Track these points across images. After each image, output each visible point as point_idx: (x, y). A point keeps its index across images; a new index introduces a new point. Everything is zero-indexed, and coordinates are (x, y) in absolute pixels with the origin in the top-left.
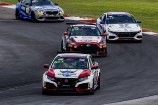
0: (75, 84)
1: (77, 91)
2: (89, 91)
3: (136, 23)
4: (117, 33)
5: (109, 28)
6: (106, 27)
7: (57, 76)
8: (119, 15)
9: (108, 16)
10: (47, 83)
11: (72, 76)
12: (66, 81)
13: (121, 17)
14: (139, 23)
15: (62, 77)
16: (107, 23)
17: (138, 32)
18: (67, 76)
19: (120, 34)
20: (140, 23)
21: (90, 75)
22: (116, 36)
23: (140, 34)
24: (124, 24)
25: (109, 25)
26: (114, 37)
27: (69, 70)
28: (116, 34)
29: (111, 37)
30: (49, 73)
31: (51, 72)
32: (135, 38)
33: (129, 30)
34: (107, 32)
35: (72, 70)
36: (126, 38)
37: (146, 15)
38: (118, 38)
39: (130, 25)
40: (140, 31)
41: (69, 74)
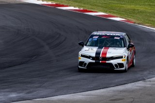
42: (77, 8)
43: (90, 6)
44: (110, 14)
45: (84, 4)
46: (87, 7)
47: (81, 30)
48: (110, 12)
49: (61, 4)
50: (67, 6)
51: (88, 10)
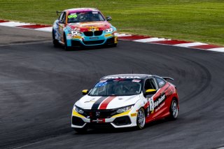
37: (214, 22)
42: (163, 39)
43: (181, 35)
44: (210, 43)
45: (173, 32)
46: (178, 37)
47: (171, 69)
48: (210, 41)
49: (140, 35)
50: (149, 37)
51: (178, 40)
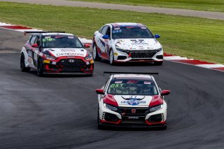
0: (145, 115)
1: (147, 125)
2: (163, 124)
3: (153, 37)
4: (130, 51)
5: (118, 44)
6: (113, 43)
7: (120, 105)
8: (129, 26)
9: (113, 28)
10: (107, 114)
11: (141, 105)
12: (134, 111)
13: (132, 29)
14: (157, 37)
15: (127, 105)
16: (113, 38)
17: (158, 51)
18: (134, 104)
19: (133, 53)
20: (159, 37)
21: (162, 104)
22: (127, 55)
23: (161, 53)
24: (137, 40)
25: (117, 40)
26: (125, 58)
27: (134, 97)
28: (128, 53)
29: (120, 58)
30: (107, 100)
31: (110, 99)
32: (155, 58)
33: (145, 48)
34: (115, 51)
35: (138, 97)
36: (142, 59)
38: (131, 59)
39: (146, 40)
40: (161, 49)
41: (136, 101)
